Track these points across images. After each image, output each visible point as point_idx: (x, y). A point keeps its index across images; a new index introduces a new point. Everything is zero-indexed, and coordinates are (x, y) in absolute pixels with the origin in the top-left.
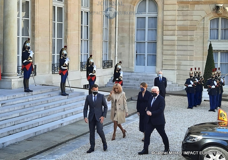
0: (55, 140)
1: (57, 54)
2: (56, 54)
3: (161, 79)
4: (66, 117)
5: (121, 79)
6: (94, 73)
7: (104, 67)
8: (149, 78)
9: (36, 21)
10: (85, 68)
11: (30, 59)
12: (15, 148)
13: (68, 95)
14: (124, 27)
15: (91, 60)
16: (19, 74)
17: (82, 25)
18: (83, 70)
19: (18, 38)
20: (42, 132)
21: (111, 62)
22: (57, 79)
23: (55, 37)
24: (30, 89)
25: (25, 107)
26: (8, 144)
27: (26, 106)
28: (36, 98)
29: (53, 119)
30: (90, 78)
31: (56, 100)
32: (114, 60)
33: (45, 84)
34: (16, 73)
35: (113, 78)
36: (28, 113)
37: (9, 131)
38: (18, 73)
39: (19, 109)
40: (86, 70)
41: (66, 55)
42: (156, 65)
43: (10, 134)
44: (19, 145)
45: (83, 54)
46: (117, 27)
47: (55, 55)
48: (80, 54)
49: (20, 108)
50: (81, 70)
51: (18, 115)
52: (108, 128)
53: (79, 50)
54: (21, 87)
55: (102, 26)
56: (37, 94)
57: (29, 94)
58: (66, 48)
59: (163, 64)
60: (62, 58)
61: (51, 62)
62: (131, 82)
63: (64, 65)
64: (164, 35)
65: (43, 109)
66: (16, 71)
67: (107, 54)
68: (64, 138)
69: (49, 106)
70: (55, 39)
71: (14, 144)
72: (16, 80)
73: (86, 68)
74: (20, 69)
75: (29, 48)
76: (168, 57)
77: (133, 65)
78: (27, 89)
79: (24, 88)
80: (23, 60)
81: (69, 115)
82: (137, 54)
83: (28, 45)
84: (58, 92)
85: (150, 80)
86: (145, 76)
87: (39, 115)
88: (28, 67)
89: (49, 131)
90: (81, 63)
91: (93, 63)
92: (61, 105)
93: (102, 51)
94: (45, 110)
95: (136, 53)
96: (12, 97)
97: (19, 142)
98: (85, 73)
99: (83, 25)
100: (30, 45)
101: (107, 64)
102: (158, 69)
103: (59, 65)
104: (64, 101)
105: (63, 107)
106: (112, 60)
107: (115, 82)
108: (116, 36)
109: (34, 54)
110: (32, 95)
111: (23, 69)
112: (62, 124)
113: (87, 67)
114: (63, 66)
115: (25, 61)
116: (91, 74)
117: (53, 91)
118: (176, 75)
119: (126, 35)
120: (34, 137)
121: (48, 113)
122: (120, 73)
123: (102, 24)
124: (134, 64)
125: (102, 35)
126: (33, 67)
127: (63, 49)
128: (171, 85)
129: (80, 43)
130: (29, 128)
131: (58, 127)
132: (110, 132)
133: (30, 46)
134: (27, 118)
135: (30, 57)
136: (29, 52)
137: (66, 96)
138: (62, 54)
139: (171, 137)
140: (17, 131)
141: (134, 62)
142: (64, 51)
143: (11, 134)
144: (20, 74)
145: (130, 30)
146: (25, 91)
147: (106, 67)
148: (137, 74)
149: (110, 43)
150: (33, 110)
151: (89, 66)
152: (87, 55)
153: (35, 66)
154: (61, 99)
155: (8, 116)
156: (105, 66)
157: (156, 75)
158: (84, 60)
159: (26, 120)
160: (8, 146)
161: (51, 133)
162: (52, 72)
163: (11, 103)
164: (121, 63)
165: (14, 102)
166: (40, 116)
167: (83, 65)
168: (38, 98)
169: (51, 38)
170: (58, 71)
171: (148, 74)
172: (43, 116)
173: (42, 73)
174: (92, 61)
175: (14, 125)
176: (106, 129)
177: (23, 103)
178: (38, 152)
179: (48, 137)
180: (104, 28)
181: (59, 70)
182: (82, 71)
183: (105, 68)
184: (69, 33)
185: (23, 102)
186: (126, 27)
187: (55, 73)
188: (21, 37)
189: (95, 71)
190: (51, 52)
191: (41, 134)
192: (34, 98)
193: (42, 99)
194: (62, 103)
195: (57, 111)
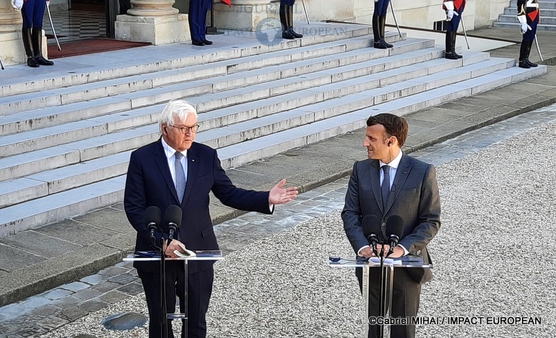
4: (384, 101)
12: (257, 172)
13: (391, 46)
20: (323, 138)
22: (365, 6)
25: (283, 76)
26: (241, 161)
27: (286, 74)
28: (310, 55)
29: (350, 105)
31: (359, 58)
33: (335, 20)
36: (289, 90)
37: (244, 133)
39: (268, 79)
43: (247, 140)
44: (267, 165)
49: (271, 77)
51: (267, 95)
56: (312, 44)
57: (294, 44)
65: (328, 80)
69: (342, 74)
71: (255, 163)
81: (391, 97)
84: (365, 39)
87: (316, 96)
89: (341, 136)
92: (371, 72)
94: (332, 82)
96: (252, 51)
97: (267, 159)
104: (382, 61)
105: (376, 76)
110: (301, 46)
117: (353, 35)
120: (303, 147)
121: (340, 90)
130: (291, 126)
132: (497, 143)
134: (288, 102)
140: (264, 131)
143: (249, 138)
146: (285, 36)
150: (301, 82)
154: (374, 56)
155: (241, 95)
159: (284, 107)
160: (243, 166)
161: (346, 140)
163: (251, 66)
165: (257, 62)
166: (320, 99)
168: (315, 54)
172: (325, 98)
175: (257, 117)
176: (486, 135)
177: (278, 65)
178: (310, 183)
179: (337, 148)
185: (279, 62)
191: (321, 141)
192: (305, 53)
193: (325, 55)
194: (375, 66)
195: (363, 87)
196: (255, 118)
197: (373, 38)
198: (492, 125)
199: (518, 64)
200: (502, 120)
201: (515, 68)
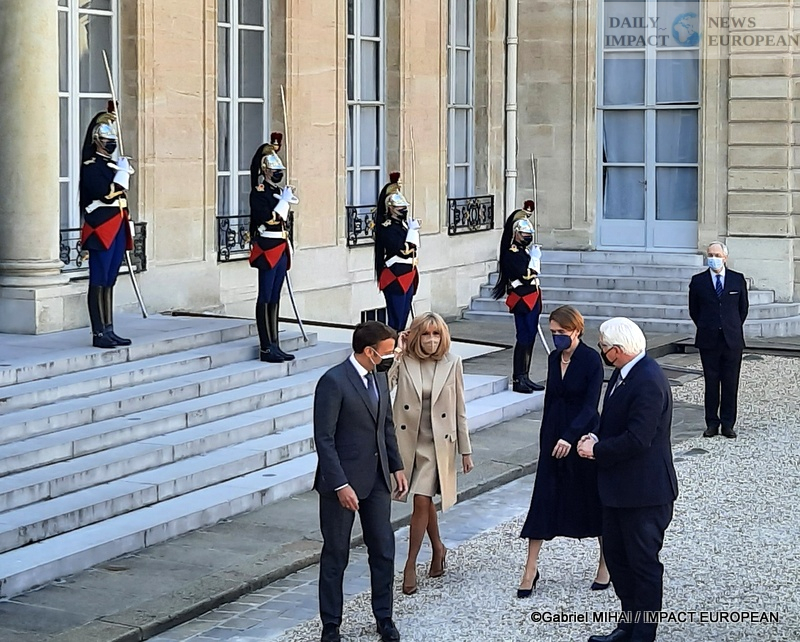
0: (236, 569)
1: (240, 169)
2: (236, 173)
3: (718, 282)
4: (284, 458)
5: (533, 283)
6: (411, 255)
7: (455, 228)
8: (667, 274)
9: (144, 23)
10: (367, 233)
11: (116, 198)
12: (53, 605)
13: (291, 358)
14: (543, 40)
15: (394, 197)
16: (67, 267)
17: (351, 37)
18: (359, 242)
19: (64, 102)
20: (174, 533)
21: (488, 206)
22: (241, 284)
23: (228, 96)
24: (119, 331)
25: (96, 418)
26: (21, 585)
27: (102, 412)
28: (146, 376)
29: (222, 467)
30: (390, 278)
31: (235, 381)
32: (499, 194)
33: (186, 310)
34: (56, 261)
35: (495, 280)
36: (109, 442)
37: (25, 528)
38: (66, 263)
39: (68, 424)
40: (371, 240)
41: (278, 175)
42: (694, 217)
43: (31, 542)
44: (73, 591)
45: (357, 169)
46: (513, 40)
47: (228, 177)
48: (344, 168)
49: (73, 419)
50: (351, 243)
51: (67, 453)
52: (480, 511)
53: (341, 151)
54: (78, 322)
55: (445, 36)
56: (149, 357)
57: (116, 358)
58: (279, 142)
59: (731, 210)
60: (260, 188)
61: (213, 209)
62: (581, 296)
63: (271, 222)
64: (732, 74)
65: (180, 423)
66: (55, 252)
67: (466, 167)
68: (275, 557)
69: (205, 409)
70: (228, 103)
71: (47, 587)
72: (58, 291)
73: (370, 234)
74: (73, 244)
75: (111, 146)
76: (753, 179)
77: (589, 217)
78: (104, 336)
79: (90, 328)
80: (84, 202)
81: (296, 451)
82: (605, 168)
83: (107, 131)
84: (243, 345)
85: (669, 286)
86: (647, 267)
87: (160, 453)
88: (108, 233)
89: (208, 528)
90: (351, 210)
91: (404, 212)
92: (258, 406)
93: (444, 155)
94: (187, 427)
95: (605, 160)
96: (37, 373)
97: (71, 578)
98: (368, 255)
99: (357, 37)
100: (115, 132)
101: (466, 215)
102: (708, 234)
103: (249, 220)
104: (276, 385)
105: (266, 414)
106: (492, 197)
107: (506, 295)
108: (509, 85)
109: (132, 172)
110: (128, 360)
111: (85, 244)
112: (263, 493)
113: (378, 229)
114: (267, 226)
115: (96, 205)
116: (395, 259)
117: (223, 338)
118: (791, 260)
119: (554, 78)
120: (138, 553)
121: (203, 441)
122: (529, 257)
123: (444, 29)
124: (594, 211)
125: (444, 79)
126: (133, 234)
127: (266, 149)
128: (769, 310)
129: (344, 121)
130: (115, 512)
131: (245, 505)
132: (488, 531)
133: (118, 136)
134: (107, 466)
135: (118, 188)
136: (110, 165)
137: (280, 361)
138: (263, 173)
139: (771, 550)
140: (63, 525)
141: (594, 204)
142: (269, 157)
143: (35, 539)
144: (72, 265)
145: (575, 54)
146: (98, 343)
147: (466, 229)
148: (610, 258)
149: (482, 116)
150: (131, 428)
151: (387, 223)
152: (377, 172)
153: (139, 228)
154: (261, 376)
155: (18, 457)
156: (460, 224)
157: (699, 260)
158: (364, 196)
159: (100, 476)
160: (23, 595)
161: (218, 535)
162: (219, 254)
163: (35, 399)
164: (533, 209)
165: (47, 393)
166: (166, 458)
167: (360, 221)
168: (155, 374)
169: (210, 97)
170: (247, 247)
171: (658, 259)
172: (177, 456)
173: (173, 261)
174: (397, 199)
175: (49, 498)
176: (467, 517)
177: (86, 396)
178: (155, 621)
179: (199, 552)
180: (453, 47)
181: (251, 243)
182: (356, 245)
183: (458, 230)
184: (292, 72)
185: (88, 392)
186: (557, 42)
187: (232, 257)
188: (75, 95)
189: (412, 246)
190: (212, 163)
191: (171, 539)
192: (137, 373)
193: (173, 377)
194: (264, 395)
195: (244, 435)
196: (46, 499)
197: (259, 343)
198: (477, 498)
199: (511, 386)
200: (492, 488)
201: (506, 393)
